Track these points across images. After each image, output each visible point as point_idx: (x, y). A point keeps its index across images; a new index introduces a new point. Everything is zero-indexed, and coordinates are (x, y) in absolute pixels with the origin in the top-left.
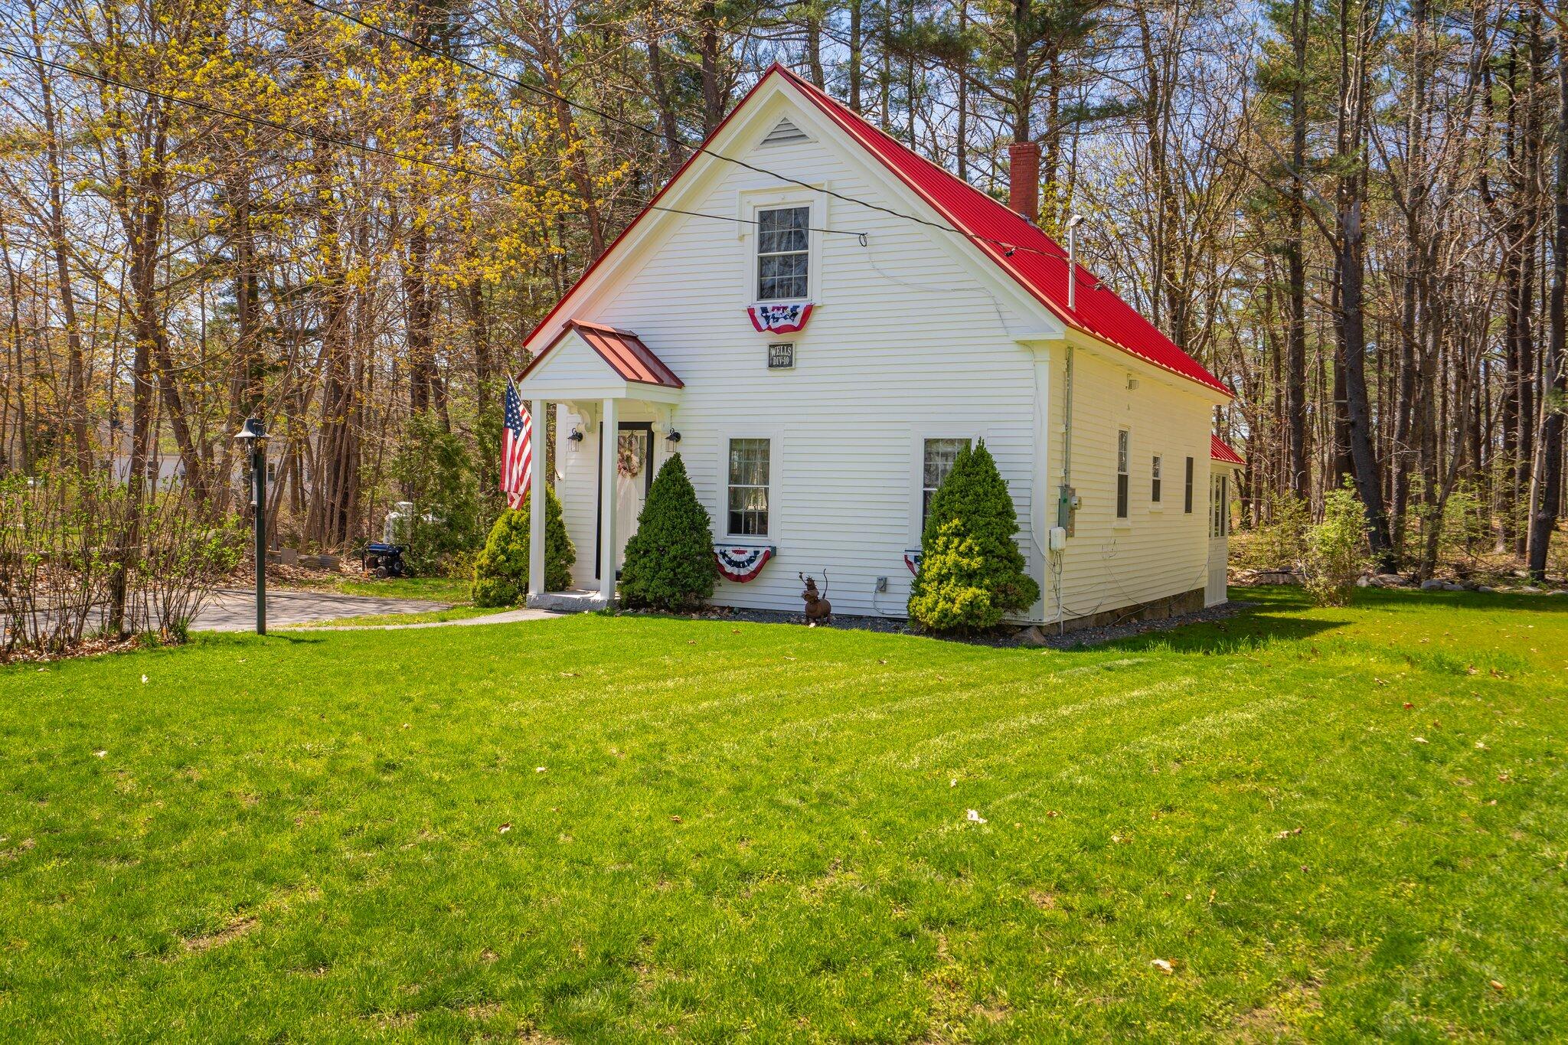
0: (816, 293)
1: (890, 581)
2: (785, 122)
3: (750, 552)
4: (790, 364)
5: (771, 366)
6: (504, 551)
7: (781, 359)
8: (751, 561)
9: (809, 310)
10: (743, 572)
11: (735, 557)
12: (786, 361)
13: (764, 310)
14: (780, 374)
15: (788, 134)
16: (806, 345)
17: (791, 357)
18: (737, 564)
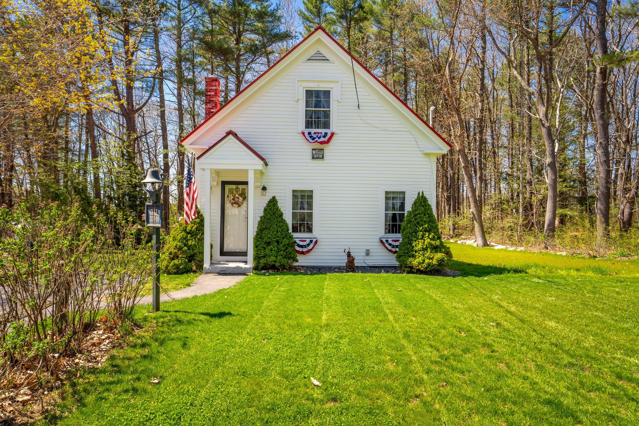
0: (334, 127)
1: (371, 251)
2: (319, 53)
3: (308, 241)
4: (323, 158)
5: (313, 158)
6: (185, 245)
7: (318, 155)
8: (308, 245)
9: (333, 134)
10: (305, 250)
11: (301, 243)
12: (321, 156)
13: (309, 133)
14: (318, 162)
15: (319, 58)
16: (329, 150)
17: (323, 155)
18: (302, 246)
